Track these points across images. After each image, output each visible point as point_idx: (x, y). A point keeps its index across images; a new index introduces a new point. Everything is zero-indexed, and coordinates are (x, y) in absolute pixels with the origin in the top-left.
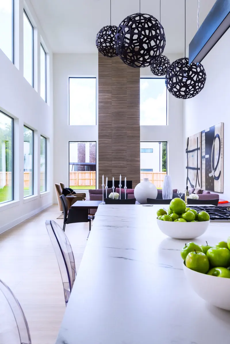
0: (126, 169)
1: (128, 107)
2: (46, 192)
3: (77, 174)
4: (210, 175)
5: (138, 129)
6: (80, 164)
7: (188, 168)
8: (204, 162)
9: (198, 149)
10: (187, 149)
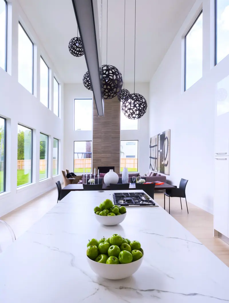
0: (111, 159)
1: (112, 118)
2: (58, 175)
3: (84, 161)
4: (162, 163)
5: (118, 132)
6: (88, 153)
7: (150, 157)
8: (159, 154)
9: (156, 146)
10: (150, 145)
